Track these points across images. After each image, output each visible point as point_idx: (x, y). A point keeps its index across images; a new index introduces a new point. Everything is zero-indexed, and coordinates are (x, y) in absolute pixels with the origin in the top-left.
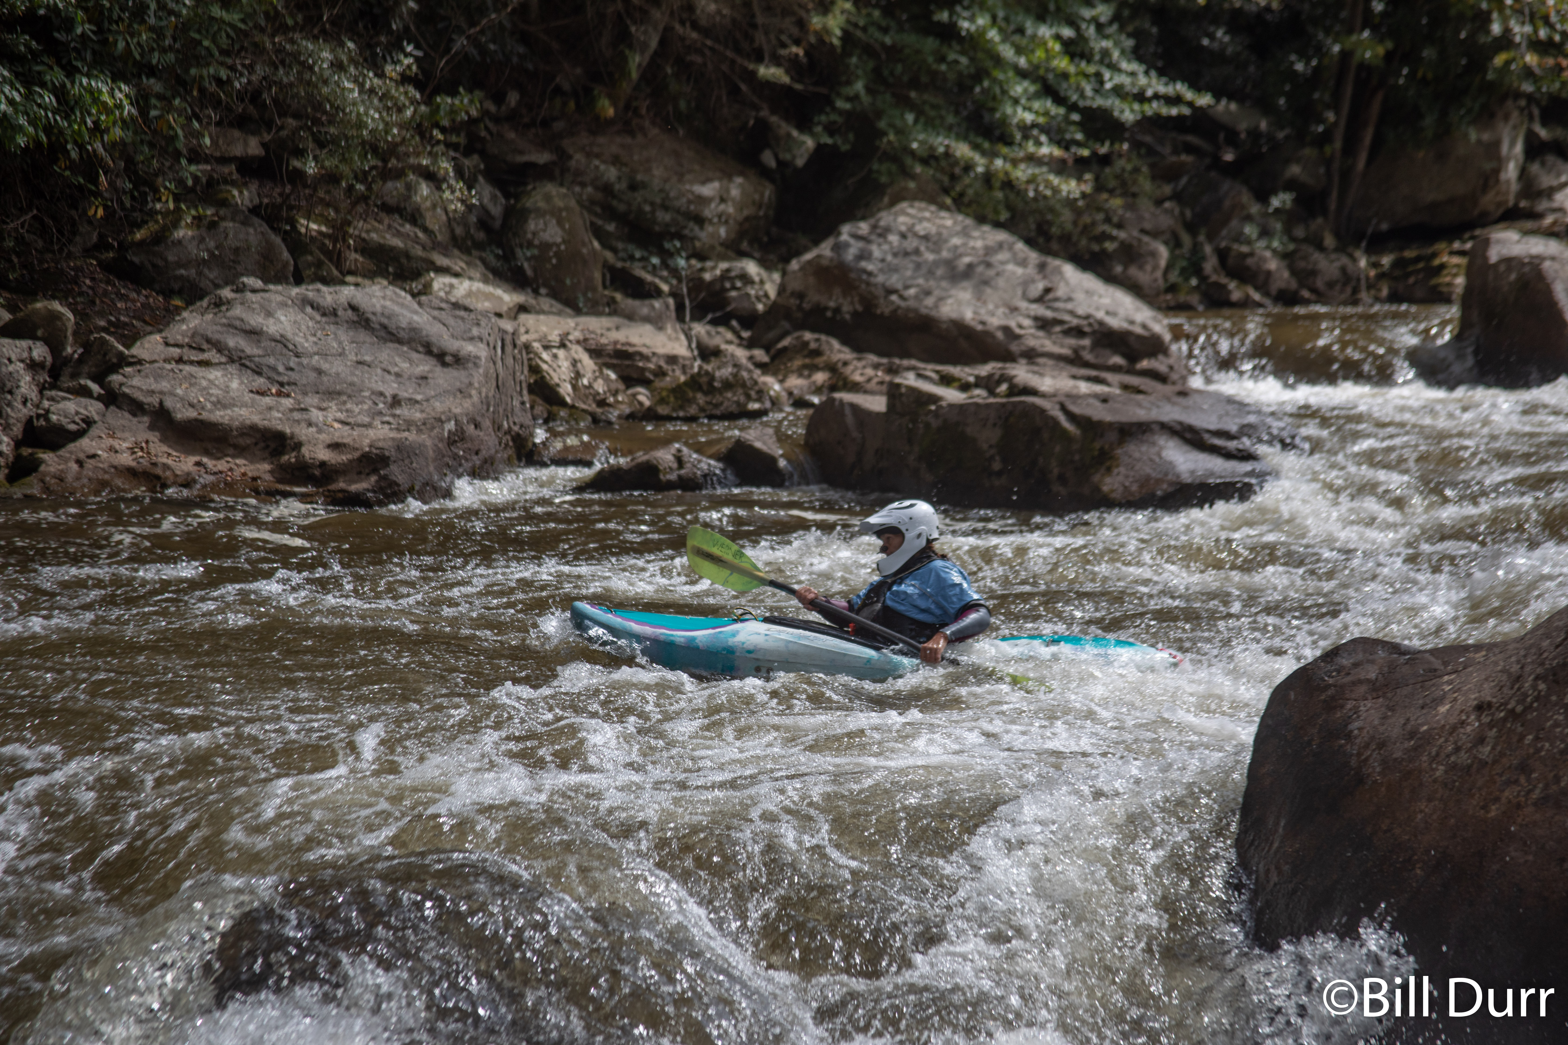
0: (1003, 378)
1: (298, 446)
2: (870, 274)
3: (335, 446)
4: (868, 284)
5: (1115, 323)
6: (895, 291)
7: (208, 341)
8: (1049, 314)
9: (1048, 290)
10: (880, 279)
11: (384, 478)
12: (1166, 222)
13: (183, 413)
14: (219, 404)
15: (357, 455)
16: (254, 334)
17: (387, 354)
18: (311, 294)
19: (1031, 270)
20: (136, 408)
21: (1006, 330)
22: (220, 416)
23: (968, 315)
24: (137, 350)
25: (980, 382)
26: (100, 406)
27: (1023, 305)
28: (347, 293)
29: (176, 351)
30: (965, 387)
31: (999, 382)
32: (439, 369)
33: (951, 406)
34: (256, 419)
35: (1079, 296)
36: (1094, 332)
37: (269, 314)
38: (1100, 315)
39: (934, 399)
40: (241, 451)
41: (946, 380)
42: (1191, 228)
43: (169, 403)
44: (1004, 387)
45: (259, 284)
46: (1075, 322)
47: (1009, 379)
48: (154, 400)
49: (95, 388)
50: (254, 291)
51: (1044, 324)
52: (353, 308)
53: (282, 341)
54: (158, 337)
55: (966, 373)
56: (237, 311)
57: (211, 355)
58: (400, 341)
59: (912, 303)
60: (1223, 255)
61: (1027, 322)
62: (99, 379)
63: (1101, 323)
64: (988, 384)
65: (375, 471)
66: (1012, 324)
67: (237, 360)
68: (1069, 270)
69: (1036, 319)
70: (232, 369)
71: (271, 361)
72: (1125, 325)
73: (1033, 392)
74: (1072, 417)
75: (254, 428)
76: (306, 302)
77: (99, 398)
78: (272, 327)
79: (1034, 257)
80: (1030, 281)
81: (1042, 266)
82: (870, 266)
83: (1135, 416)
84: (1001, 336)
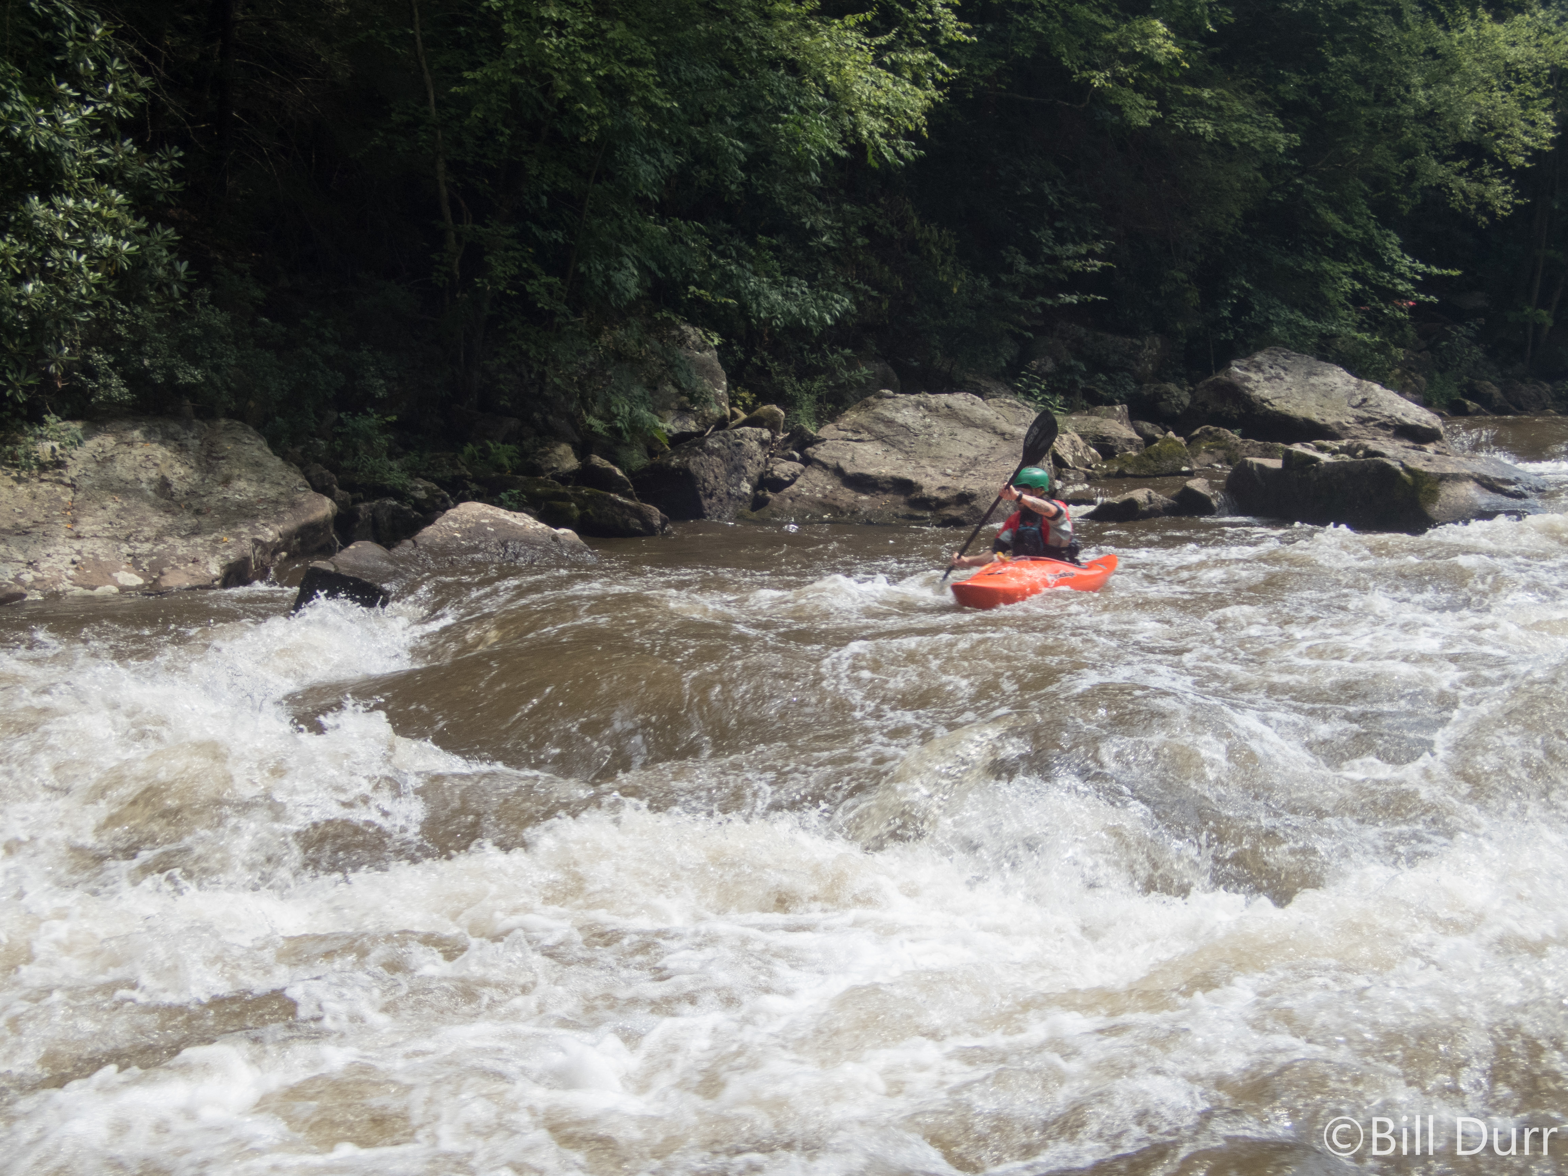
0: (1360, 447)
1: (921, 488)
2: (1250, 390)
3: (943, 488)
4: (1249, 396)
5: (1409, 421)
6: (1267, 401)
7: (862, 426)
8: (1366, 415)
9: (1364, 400)
10: (1257, 393)
11: (973, 507)
13: (850, 470)
14: (870, 464)
15: (954, 494)
16: (890, 423)
17: (968, 434)
18: (922, 399)
19: (1352, 388)
20: (825, 466)
21: (1339, 423)
22: (871, 471)
23: (1314, 416)
24: (823, 433)
25: (1343, 450)
26: (801, 466)
27: (1349, 409)
28: (944, 398)
29: (843, 433)
30: (1334, 453)
31: (1357, 450)
32: (1001, 443)
33: (1327, 464)
34: (894, 473)
35: (1385, 403)
36: (1395, 426)
37: (897, 410)
38: (1399, 415)
39: (1315, 460)
40: (885, 491)
41: (1322, 449)
43: (842, 464)
44: (1361, 452)
45: (891, 393)
46: (1383, 420)
47: (1365, 447)
48: (834, 462)
49: (797, 455)
50: (889, 397)
51: (1362, 421)
52: (948, 406)
53: (906, 427)
54: (831, 426)
55: (1335, 445)
56: (878, 410)
57: (865, 435)
58: (977, 426)
59: (1278, 409)
61: (1351, 420)
62: (800, 450)
63: (1399, 420)
64: (1350, 450)
65: (968, 503)
66: (1342, 421)
67: (881, 438)
68: (1377, 387)
69: (1357, 417)
70: (877, 444)
71: (900, 438)
72: (1415, 422)
73: (1383, 455)
74: (1409, 470)
75: (893, 478)
76: (919, 404)
77: (800, 462)
78: (900, 418)
79: (1354, 380)
80: (1352, 395)
81: (1358, 386)
82: (1250, 385)
83: (1450, 469)
84: (1336, 428)
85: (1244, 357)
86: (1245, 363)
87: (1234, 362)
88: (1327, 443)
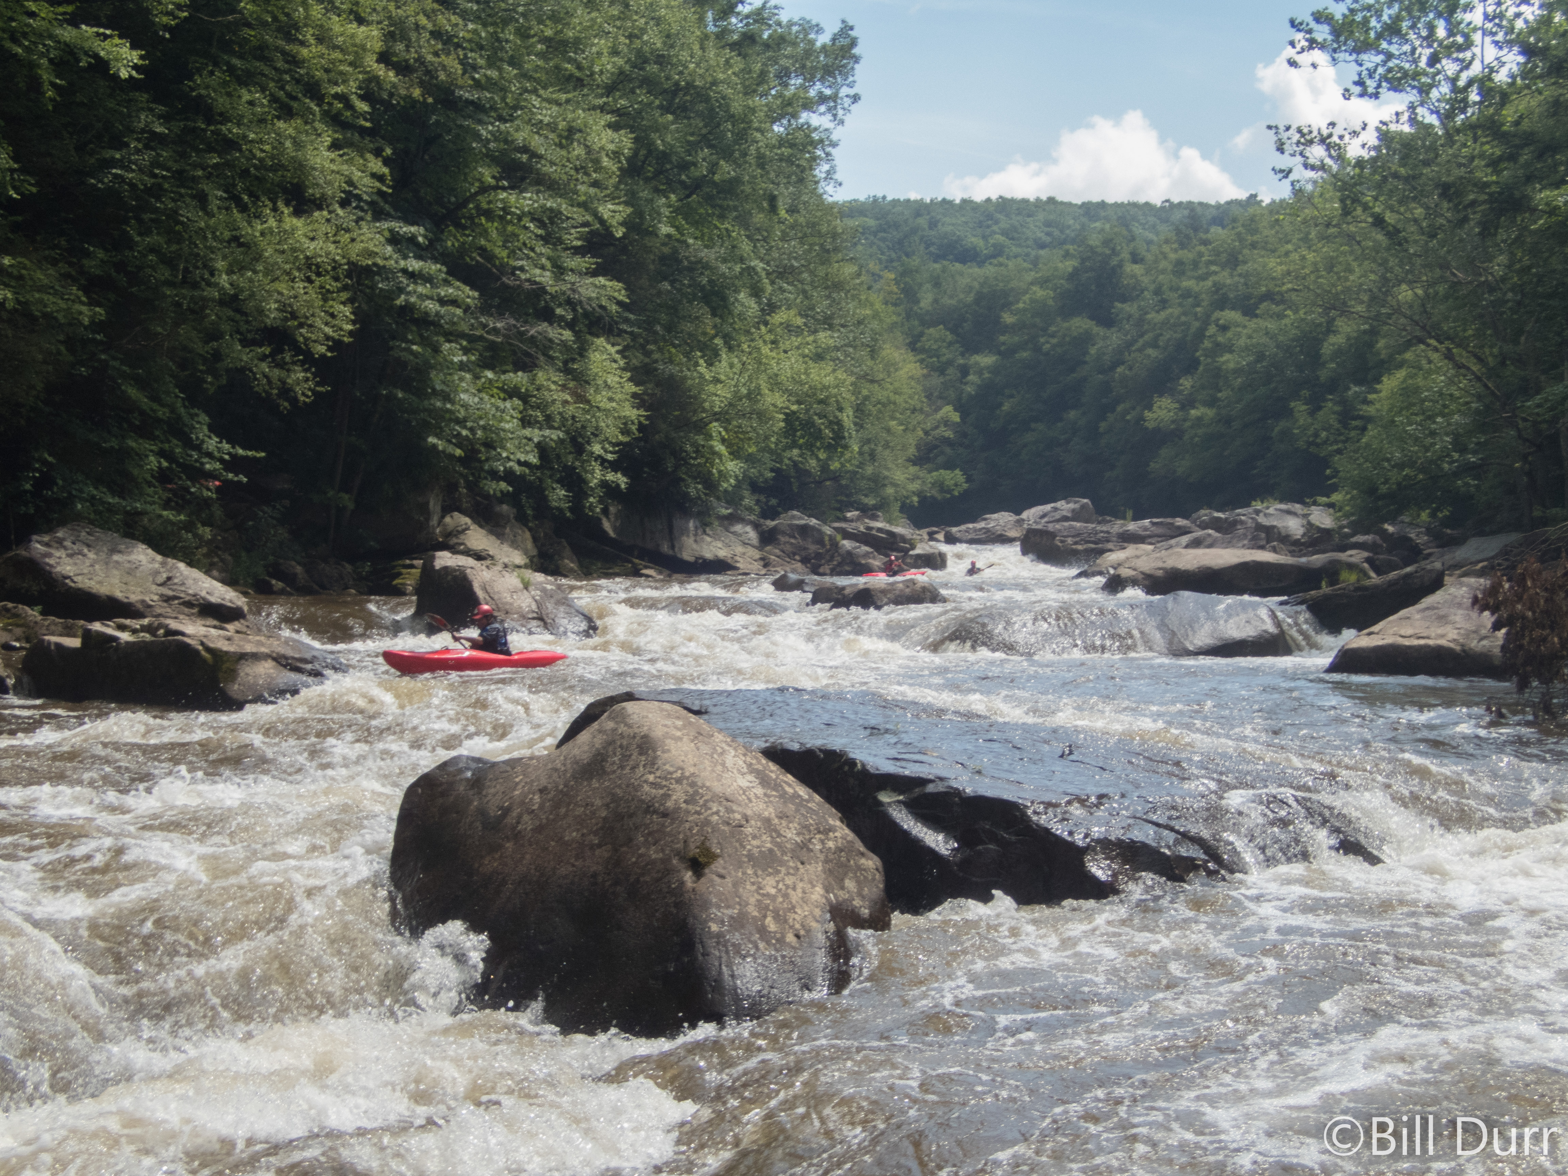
0: (160, 626)
2: (51, 566)
4: (50, 572)
5: (213, 599)
6: (69, 577)
8: (171, 593)
9: (169, 579)
10: (58, 569)
19: (157, 566)
21: (143, 601)
23: (117, 593)
25: (144, 629)
27: (154, 587)
30: (134, 631)
31: (158, 628)
33: (127, 643)
35: (190, 582)
36: (200, 605)
38: (203, 594)
39: (115, 639)
41: (122, 628)
44: (161, 631)
46: (188, 598)
47: (166, 627)
51: (167, 599)
55: (136, 624)
59: (80, 585)
61: (156, 598)
63: (204, 599)
64: (150, 629)
66: (147, 599)
68: (182, 566)
69: (162, 595)
72: (219, 601)
73: (182, 634)
74: (208, 649)
79: (159, 558)
80: (157, 573)
81: (163, 564)
82: (51, 561)
83: (249, 648)
84: (139, 606)
85: (46, 532)
86: (46, 538)
87: (34, 538)
88: (128, 622)
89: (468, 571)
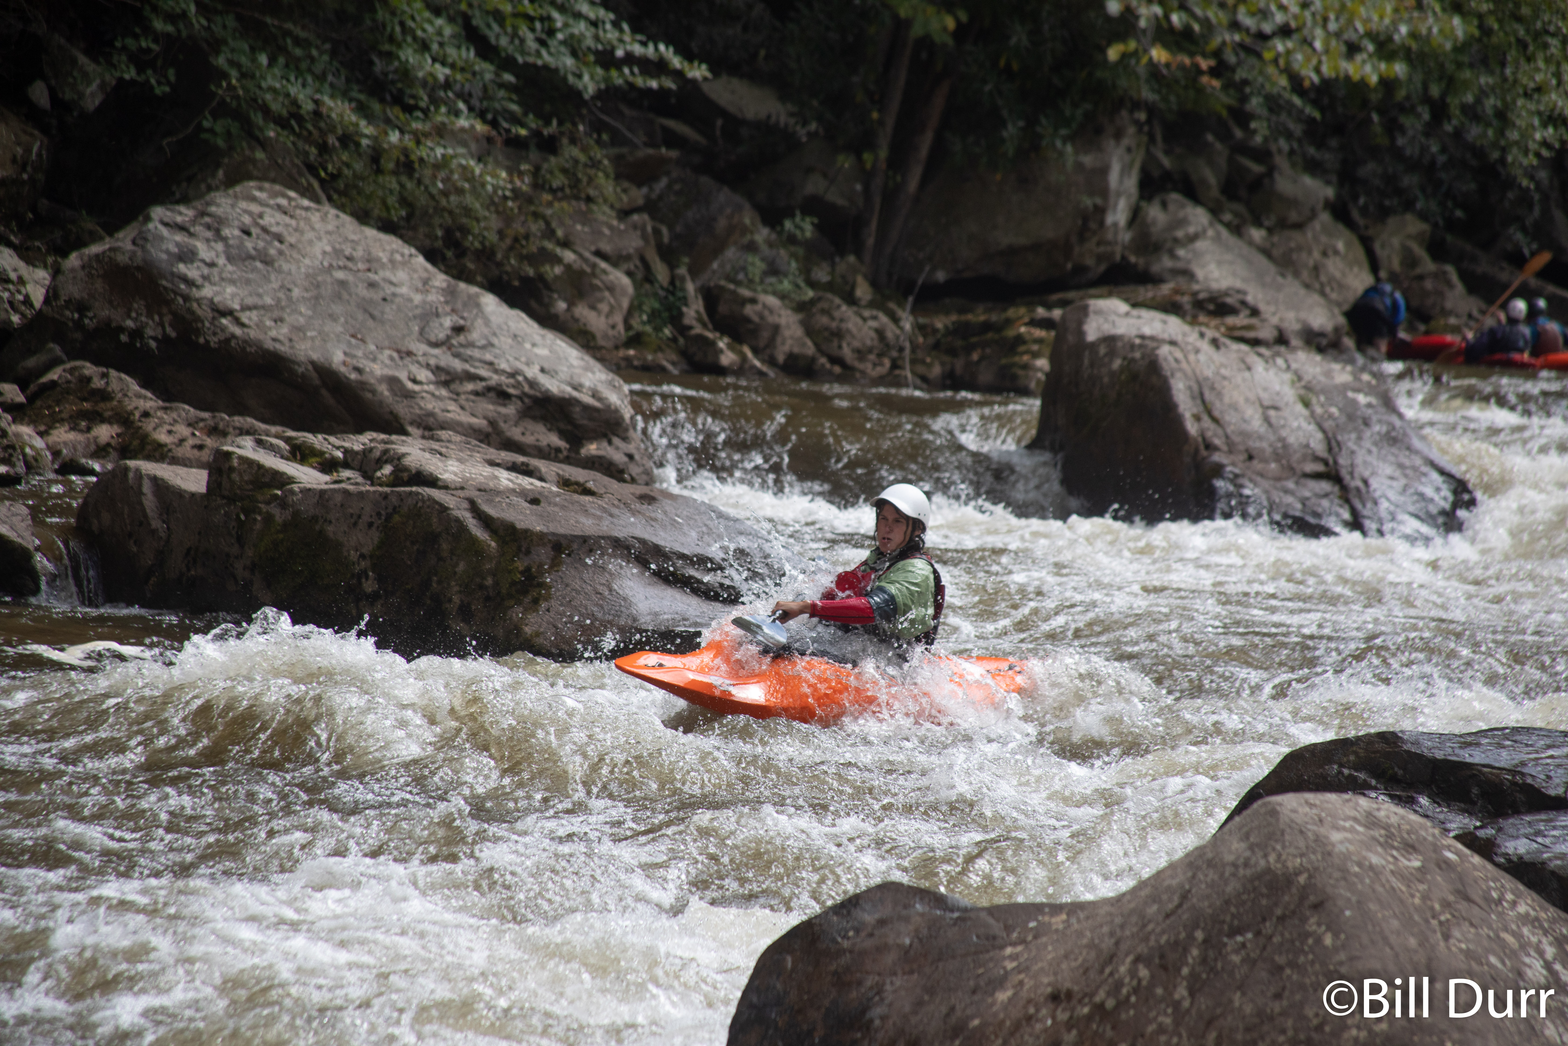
0: (386, 457)
2: (190, 283)
4: (187, 298)
5: (553, 386)
6: (229, 313)
8: (458, 365)
9: (458, 330)
10: (207, 292)
12: (633, 243)
19: (434, 297)
21: (393, 381)
23: (337, 358)
25: (351, 460)
27: (420, 348)
30: (328, 466)
31: (380, 462)
33: (306, 492)
35: (504, 342)
36: (523, 397)
38: (533, 372)
39: (281, 480)
41: (299, 454)
42: (668, 255)
44: (387, 470)
46: (495, 379)
47: (397, 460)
51: (448, 379)
59: (253, 334)
60: (711, 297)
61: (424, 375)
63: (532, 384)
64: (364, 463)
66: (403, 376)
68: (490, 302)
69: (437, 370)
72: (568, 390)
73: (432, 482)
74: (486, 521)
79: (440, 279)
80: (432, 315)
81: (450, 293)
82: (192, 272)
83: (587, 526)
84: (384, 390)
85: (185, 200)
86: (185, 214)
87: (158, 212)
88: (316, 440)
89: (1164, 351)
